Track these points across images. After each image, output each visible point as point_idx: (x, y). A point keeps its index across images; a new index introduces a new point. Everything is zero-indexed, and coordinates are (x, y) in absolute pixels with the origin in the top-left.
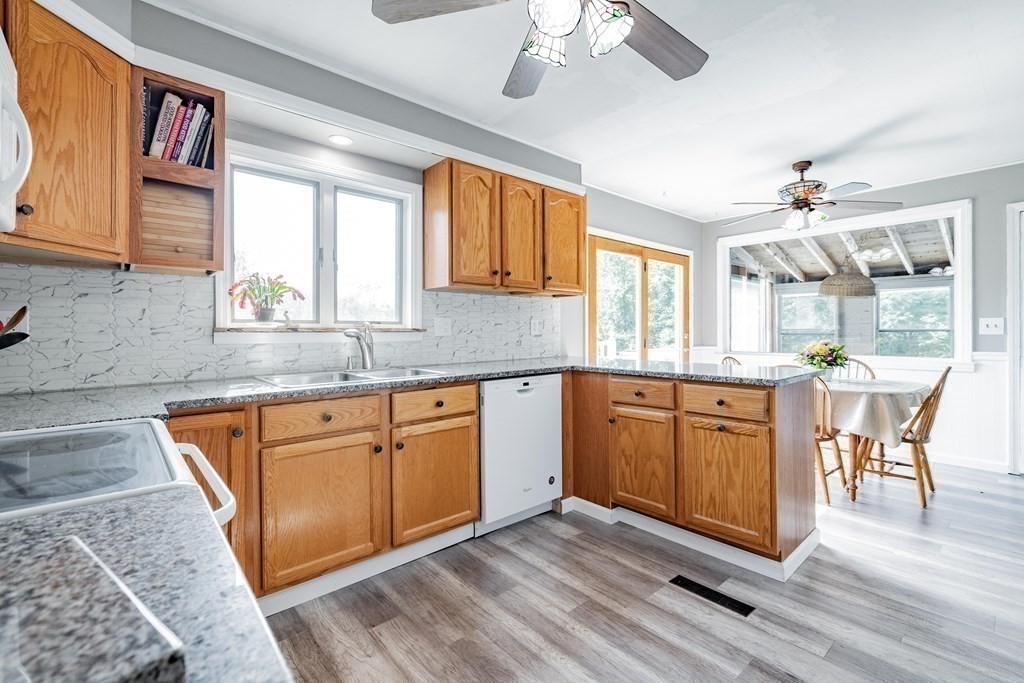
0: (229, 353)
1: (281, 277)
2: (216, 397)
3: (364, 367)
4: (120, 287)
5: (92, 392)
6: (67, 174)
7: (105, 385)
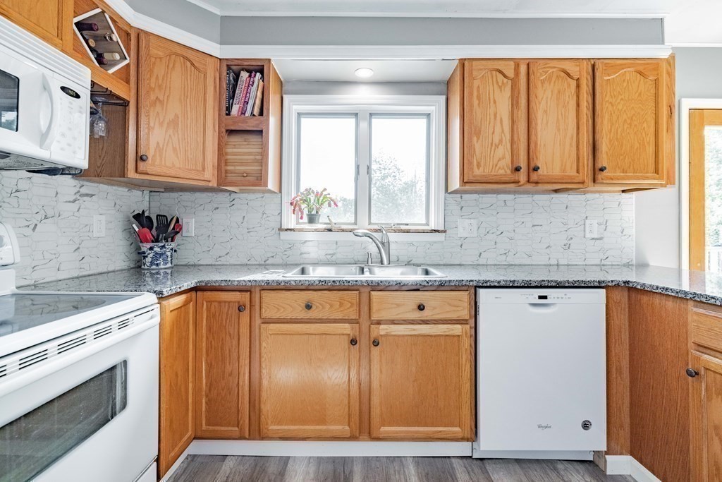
0: (290, 246)
1: (325, 190)
2: (228, 279)
3: (382, 262)
4: (233, 203)
5: (219, 267)
6: (174, 134)
7: (225, 263)
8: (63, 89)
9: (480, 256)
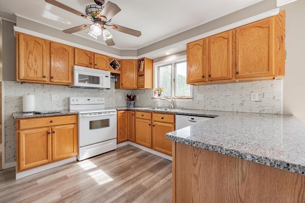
3: (172, 107)
4: (144, 92)
8: (106, 76)
9: (205, 107)
